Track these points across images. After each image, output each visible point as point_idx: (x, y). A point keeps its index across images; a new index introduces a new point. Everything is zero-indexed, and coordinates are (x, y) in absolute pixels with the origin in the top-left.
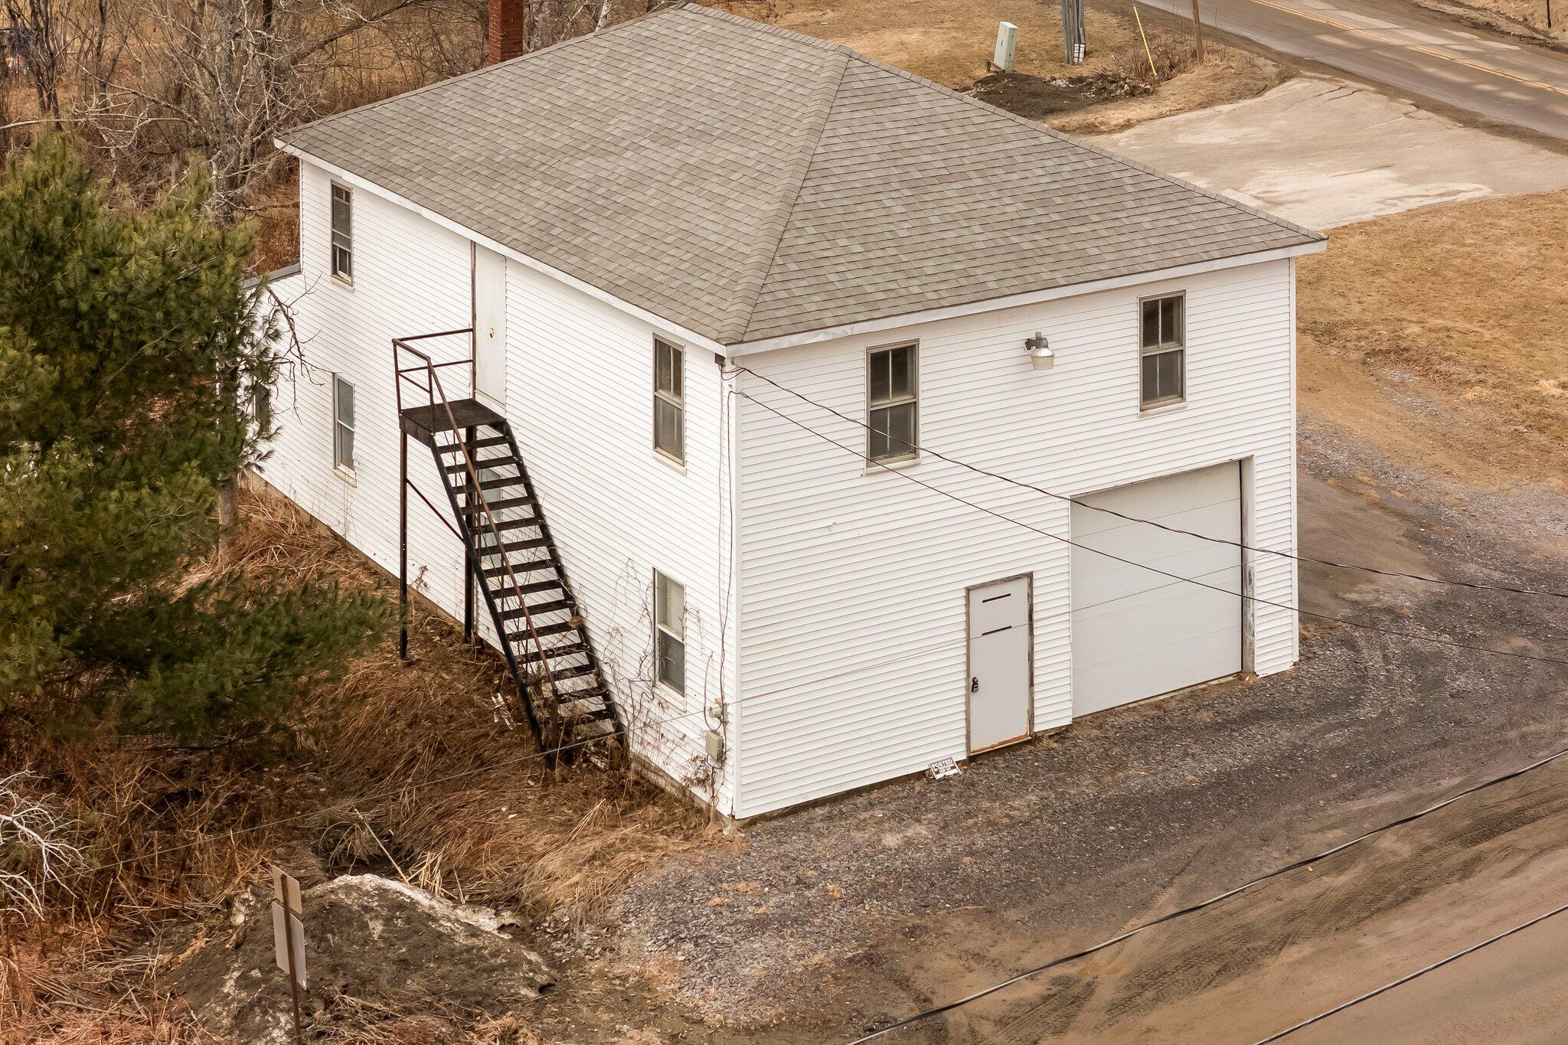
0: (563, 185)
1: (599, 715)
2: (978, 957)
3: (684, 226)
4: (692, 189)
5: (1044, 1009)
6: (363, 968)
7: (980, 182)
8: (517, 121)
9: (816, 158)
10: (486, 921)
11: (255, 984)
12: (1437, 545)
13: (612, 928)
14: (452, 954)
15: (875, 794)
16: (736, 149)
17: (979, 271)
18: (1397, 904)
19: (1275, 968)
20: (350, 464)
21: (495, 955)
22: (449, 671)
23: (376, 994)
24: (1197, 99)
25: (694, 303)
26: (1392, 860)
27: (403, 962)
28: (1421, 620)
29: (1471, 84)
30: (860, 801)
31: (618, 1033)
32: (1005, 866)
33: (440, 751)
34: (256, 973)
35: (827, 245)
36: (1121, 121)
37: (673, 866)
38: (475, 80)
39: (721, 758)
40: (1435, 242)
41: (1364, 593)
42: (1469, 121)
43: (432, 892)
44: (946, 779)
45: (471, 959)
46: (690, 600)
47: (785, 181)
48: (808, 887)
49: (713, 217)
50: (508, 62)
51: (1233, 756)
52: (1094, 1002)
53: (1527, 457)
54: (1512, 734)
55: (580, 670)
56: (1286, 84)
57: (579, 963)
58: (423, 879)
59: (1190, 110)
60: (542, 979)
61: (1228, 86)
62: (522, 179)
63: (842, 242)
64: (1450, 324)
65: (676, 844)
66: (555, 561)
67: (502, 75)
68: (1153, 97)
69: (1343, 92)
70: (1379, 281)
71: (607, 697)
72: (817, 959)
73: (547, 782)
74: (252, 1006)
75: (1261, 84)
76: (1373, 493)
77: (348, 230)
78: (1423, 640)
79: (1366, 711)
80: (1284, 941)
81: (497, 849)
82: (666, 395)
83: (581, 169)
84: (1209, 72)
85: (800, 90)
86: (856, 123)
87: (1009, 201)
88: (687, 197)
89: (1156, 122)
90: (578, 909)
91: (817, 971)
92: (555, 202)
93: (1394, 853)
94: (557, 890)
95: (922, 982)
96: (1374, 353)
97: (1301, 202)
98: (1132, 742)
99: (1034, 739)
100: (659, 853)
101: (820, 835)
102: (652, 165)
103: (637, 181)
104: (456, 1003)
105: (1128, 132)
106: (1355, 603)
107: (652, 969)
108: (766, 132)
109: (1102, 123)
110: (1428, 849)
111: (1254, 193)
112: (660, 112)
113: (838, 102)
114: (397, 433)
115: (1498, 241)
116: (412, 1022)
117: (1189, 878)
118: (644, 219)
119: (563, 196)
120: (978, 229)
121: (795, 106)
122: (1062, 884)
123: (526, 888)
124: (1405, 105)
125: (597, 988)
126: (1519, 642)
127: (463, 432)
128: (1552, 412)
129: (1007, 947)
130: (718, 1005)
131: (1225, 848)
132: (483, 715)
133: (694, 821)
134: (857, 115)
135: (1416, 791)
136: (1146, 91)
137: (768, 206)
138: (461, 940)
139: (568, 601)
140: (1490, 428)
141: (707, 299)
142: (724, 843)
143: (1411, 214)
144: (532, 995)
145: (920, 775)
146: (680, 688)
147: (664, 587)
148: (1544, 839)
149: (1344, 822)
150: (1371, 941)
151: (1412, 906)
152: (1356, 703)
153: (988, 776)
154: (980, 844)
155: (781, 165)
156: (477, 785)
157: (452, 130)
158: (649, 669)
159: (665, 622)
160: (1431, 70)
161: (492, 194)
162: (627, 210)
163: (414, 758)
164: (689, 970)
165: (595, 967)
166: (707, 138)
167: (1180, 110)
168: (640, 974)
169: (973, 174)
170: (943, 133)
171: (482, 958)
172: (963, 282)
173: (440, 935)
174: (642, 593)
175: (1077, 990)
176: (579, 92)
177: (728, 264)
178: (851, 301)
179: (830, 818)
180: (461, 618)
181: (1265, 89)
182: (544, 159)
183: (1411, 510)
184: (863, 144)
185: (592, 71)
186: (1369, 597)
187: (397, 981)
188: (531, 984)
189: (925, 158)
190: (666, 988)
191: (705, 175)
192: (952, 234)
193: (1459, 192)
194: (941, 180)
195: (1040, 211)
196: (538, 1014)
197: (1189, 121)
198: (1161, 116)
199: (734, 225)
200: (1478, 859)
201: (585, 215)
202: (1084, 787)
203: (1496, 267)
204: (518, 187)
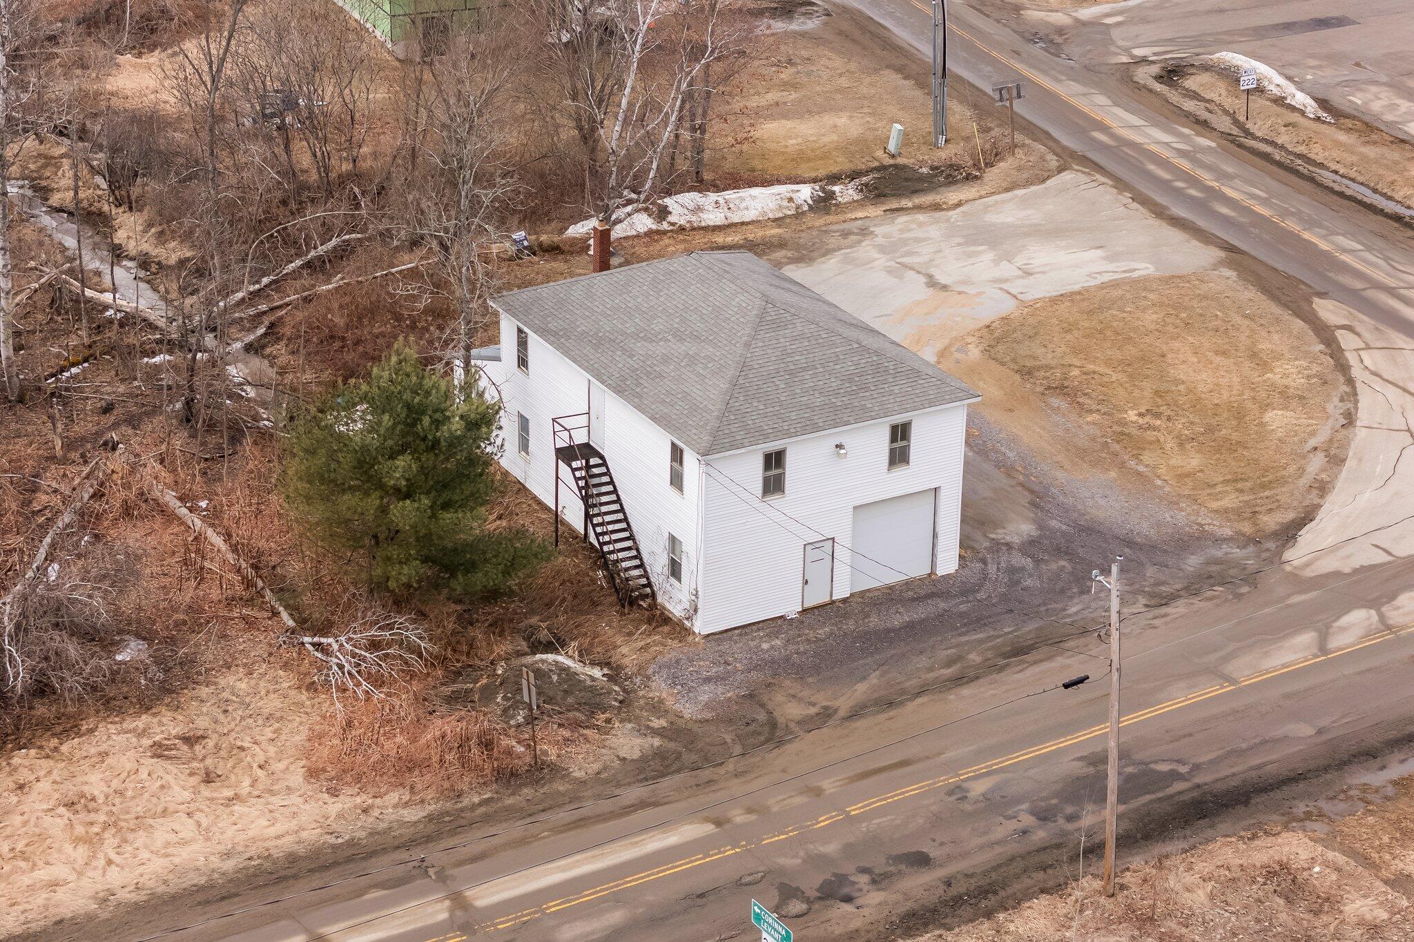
0: (631, 356)
1: (644, 586)
2: (794, 696)
3: (686, 389)
4: (691, 369)
5: (816, 718)
6: (551, 694)
7: (821, 370)
8: (609, 312)
9: (747, 360)
10: (597, 673)
11: (509, 699)
12: (1042, 508)
13: (649, 678)
14: (585, 688)
15: (761, 625)
16: (711, 349)
17: (816, 417)
18: (968, 682)
19: (911, 706)
20: (527, 453)
21: (602, 689)
22: (577, 558)
23: (557, 704)
24: (1005, 185)
25: (689, 433)
26: (972, 663)
27: (565, 691)
28: (1020, 550)
29: (1171, 181)
30: (754, 628)
31: (650, 720)
32: (811, 659)
33: (575, 597)
34: (509, 695)
35: (749, 406)
36: (955, 201)
37: (674, 653)
38: (588, 281)
39: (696, 610)
40: (1109, 308)
41: (998, 535)
42: (1160, 212)
43: (574, 659)
44: (792, 619)
45: (592, 689)
46: (684, 549)
47: (731, 372)
48: (729, 665)
49: (699, 387)
50: (604, 273)
51: (917, 614)
52: (836, 717)
53: (1105, 458)
54: (1043, 609)
55: (636, 567)
56: (1062, 174)
57: (635, 691)
58: (570, 653)
59: (999, 193)
60: (620, 698)
61: (1025, 176)
62: (612, 349)
63: (755, 404)
64: (1097, 369)
65: (675, 644)
66: (626, 520)
67: (601, 280)
68: (979, 182)
69: (1094, 184)
70: (1069, 337)
71: (648, 579)
72: (729, 695)
73: (623, 614)
74: (509, 707)
75: (1046, 174)
76: (1021, 477)
77: (526, 349)
78: (1018, 560)
79: (981, 595)
80: (919, 694)
81: (601, 643)
82: (676, 465)
83: (640, 347)
84: (1016, 164)
85: (742, 320)
86: (766, 340)
87: (833, 380)
88: (688, 374)
89: (977, 202)
90: (635, 669)
91: (729, 699)
92: (627, 365)
93: (974, 661)
94: (626, 661)
95: (770, 706)
96: (1049, 388)
97: (1044, 273)
98: (875, 605)
99: (833, 602)
100: (669, 647)
101: (736, 642)
102: (672, 351)
103: (666, 360)
104: (587, 707)
105: (959, 210)
106: (993, 539)
107: (664, 695)
108: (725, 342)
109: (944, 203)
110: (989, 659)
111: (1018, 265)
112: (677, 320)
113: (759, 328)
114: (554, 458)
115: (1144, 310)
116: (571, 715)
117: (885, 668)
118: (668, 383)
119: (631, 362)
120: (817, 395)
121: (739, 329)
122: (832, 668)
123: (613, 660)
124: (1126, 198)
125: (642, 702)
126: (1062, 563)
127: (584, 461)
128: (1127, 431)
129: (806, 693)
130: (689, 711)
131: (903, 655)
132: (594, 581)
133: (683, 633)
134: (767, 335)
135: (992, 633)
136: (976, 177)
137: (724, 386)
138: (589, 683)
139: (631, 538)
140: (1093, 439)
141: (694, 431)
142: (696, 644)
143: (1102, 286)
144: (617, 704)
145: (782, 617)
146: (679, 580)
147: (673, 540)
148: (1038, 657)
149: (957, 646)
150: (952, 697)
151: (973, 684)
152: (978, 591)
153: (809, 619)
154: (802, 649)
155: (730, 362)
156: (591, 613)
157: (578, 312)
158: (666, 571)
159: (673, 553)
160: (1152, 167)
161: (598, 355)
162: (660, 376)
163: (564, 600)
164: (679, 697)
165: (641, 693)
166: (698, 341)
167: (993, 194)
168: (659, 697)
169: (819, 366)
170: (807, 344)
171: (597, 690)
172: (808, 423)
173: (580, 681)
174: (664, 541)
175: (830, 711)
176: (639, 300)
177: (704, 414)
178: (757, 434)
179: (740, 635)
180: (582, 532)
181: (1048, 178)
182: (622, 338)
183: (1036, 488)
184: (769, 351)
185: (645, 288)
186: (999, 537)
187: (564, 699)
188: (616, 700)
189: (797, 358)
190: (669, 702)
191: (696, 362)
192: (805, 398)
193: (1135, 270)
194: (804, 369)
195: (848, 385)
196: (619, 712)
197: (996, 202)
198: (981, 197)
199: (708, 393)
200: (1007, 665)
201: (642, 375)
202: (851, 625)
203: (1136, 329)
204: (610, 353)
